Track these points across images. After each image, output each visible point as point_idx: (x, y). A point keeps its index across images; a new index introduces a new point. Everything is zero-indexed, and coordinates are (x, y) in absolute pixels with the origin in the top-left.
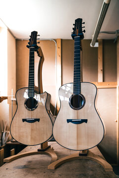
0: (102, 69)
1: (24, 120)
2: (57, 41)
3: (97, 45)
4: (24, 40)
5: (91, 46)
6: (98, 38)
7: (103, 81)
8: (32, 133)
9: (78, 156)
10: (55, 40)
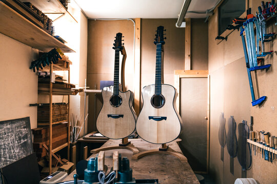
0: (190, 54)
1: (109, 116)
2: (136, 21)
3: (183, 25)
4: (97, 20)
5: (177, 26)
6: (185, 17)
7: (191, 69)
8: (116, 127)
9: (158, 150)
10: (134, 20)
